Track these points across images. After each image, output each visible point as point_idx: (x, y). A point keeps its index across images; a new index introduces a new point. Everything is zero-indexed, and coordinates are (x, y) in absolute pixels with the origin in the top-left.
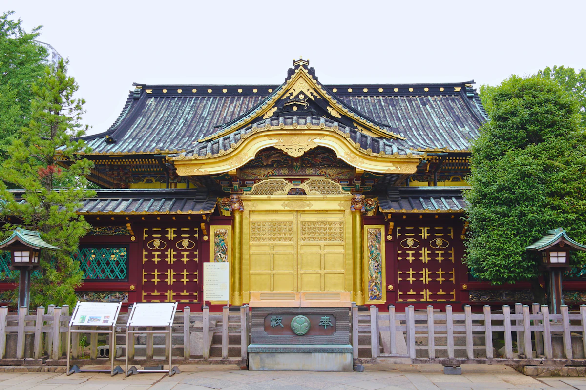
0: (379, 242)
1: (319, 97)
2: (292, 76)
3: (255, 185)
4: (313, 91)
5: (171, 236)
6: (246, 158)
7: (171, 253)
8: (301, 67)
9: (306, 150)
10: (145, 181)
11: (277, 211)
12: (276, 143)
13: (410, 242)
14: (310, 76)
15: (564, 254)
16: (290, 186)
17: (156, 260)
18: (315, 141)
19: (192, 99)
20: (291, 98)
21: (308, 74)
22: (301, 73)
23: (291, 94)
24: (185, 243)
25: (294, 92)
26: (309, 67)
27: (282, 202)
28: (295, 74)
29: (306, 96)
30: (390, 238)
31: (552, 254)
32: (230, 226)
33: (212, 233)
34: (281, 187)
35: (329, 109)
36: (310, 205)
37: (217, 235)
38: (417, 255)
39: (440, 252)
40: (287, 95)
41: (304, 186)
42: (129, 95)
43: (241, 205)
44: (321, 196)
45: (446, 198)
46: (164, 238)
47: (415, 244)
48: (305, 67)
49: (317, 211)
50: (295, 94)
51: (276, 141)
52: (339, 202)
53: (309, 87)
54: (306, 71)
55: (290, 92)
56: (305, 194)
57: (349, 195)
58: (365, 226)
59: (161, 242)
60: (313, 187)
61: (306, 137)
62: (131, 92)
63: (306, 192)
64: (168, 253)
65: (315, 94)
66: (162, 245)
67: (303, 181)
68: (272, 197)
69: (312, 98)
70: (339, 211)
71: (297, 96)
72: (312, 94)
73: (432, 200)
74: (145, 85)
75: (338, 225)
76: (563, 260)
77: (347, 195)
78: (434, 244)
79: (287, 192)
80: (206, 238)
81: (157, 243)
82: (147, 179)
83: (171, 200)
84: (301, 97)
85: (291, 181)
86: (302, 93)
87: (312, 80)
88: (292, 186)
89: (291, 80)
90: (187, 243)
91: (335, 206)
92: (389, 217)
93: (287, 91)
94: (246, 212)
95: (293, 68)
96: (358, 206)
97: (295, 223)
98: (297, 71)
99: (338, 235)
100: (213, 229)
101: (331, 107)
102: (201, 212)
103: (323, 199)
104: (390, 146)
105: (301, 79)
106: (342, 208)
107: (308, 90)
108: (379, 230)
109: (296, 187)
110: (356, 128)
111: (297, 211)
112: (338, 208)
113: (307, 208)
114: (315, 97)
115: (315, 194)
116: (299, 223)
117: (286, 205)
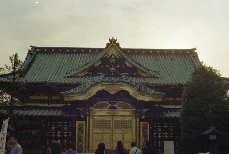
0: (147, 129)
1: (121, 57)
2: (109, 47)
3: (95, 104)
4: (118, 54)
5: (59, 125)
6: (92, 94)
7: (59, 132)
8: (113, 43)
9: (117, 91)
10: (36, 95)
11: (104, 115)
12: (105, 88)
13: (160, 130)
14: (117, 47)
15: (215, 136)
16: (110, 105)
17: (53, 135)
18: (121, 87)
19: (59, 55)
20: (108, 57)
21: (116, 46)
22: (113, 45)
23: (108, 55)
24: (65, 128)
25: (109, 54)
26: (117, 42)
27: (106, 112)
28: (110, 46)
29: (115, 56)
30: (151, 128)
31: (211, 136)
32: (85, 122)
33: (77, 125)
34: (106, 105)
35: (126, 63)
36: (118, 113)
37: (79, 125)
38: (162, 135)
39: (172, 134)
40: (106, 55)
41: (116, 105)
42: (28, 52)
43: (89, 113)
44: (123, 110)
45: (174, 111)
46: (56, 126)
47: (162, 130)
48: (115, 42)
49: (121, 116)
50: (110, 55)
51: (105, 87)
52: (130, 112)
53: (116, 52)
54: (115, 45)
55: (107, 54)
56: (116, 108)
57: (134, 109)
58: (141, 122)
59: (55, 128)
60: (119, 106)
61: (117, 86)
62: (29, 50)
63: (117, 108)
64: (58, 132)
65: (119, 55)
66: (55, 129)
67: (115, 103)
68: (102, 109)
69: (118, 57)
70: (130, 116)
71: (111, 56)
72: (118, 55)
73: (169, 112)
74: (36, 47)
75: (130, 122)
76: (215, 138)
77: (133, 109)
78: (169, 130)
79: (108, 108)
80: (74, 126)
81: (53, 128)
82: (37, 94)
83: (60, 110)
84: (113, 56)
85: (110, 103)
86: (113, 54)
87: (118, 49)
88: (111, 105)
89: (108, 48)
90: (66, 128)
91: (128, 114)
92: (151, 119)
93: (106, 53)
94: (91, 115)
95: (109, 42)
96: (138, 114)
97: (112, 121)
98: (111, 44)
99: (130, 126)
100: (78, 123)
101: (127, 62)
102: (73, 116)
103: (124, 111)
104: (151, 90)
105: (113, 48)
106: (131, 115)
107: (116, 53)
108: (147, 124)
109: (112, 106)
110: (139, 72)
111: (113, 116)
112: (130, 115)
113: (117, 115)
114: (119, 57)
115: (120, 109)
116: (113, 121)
117: (108, 113)
